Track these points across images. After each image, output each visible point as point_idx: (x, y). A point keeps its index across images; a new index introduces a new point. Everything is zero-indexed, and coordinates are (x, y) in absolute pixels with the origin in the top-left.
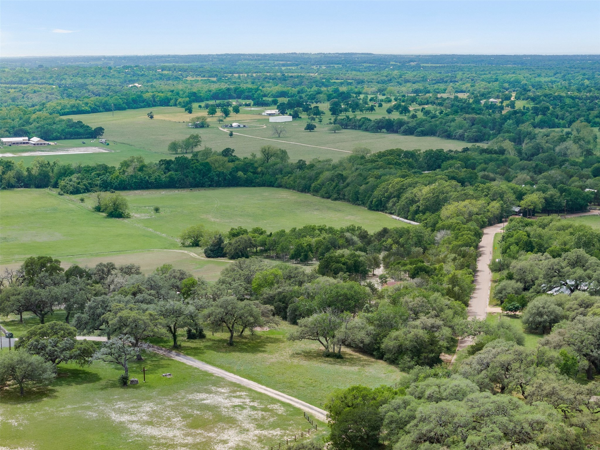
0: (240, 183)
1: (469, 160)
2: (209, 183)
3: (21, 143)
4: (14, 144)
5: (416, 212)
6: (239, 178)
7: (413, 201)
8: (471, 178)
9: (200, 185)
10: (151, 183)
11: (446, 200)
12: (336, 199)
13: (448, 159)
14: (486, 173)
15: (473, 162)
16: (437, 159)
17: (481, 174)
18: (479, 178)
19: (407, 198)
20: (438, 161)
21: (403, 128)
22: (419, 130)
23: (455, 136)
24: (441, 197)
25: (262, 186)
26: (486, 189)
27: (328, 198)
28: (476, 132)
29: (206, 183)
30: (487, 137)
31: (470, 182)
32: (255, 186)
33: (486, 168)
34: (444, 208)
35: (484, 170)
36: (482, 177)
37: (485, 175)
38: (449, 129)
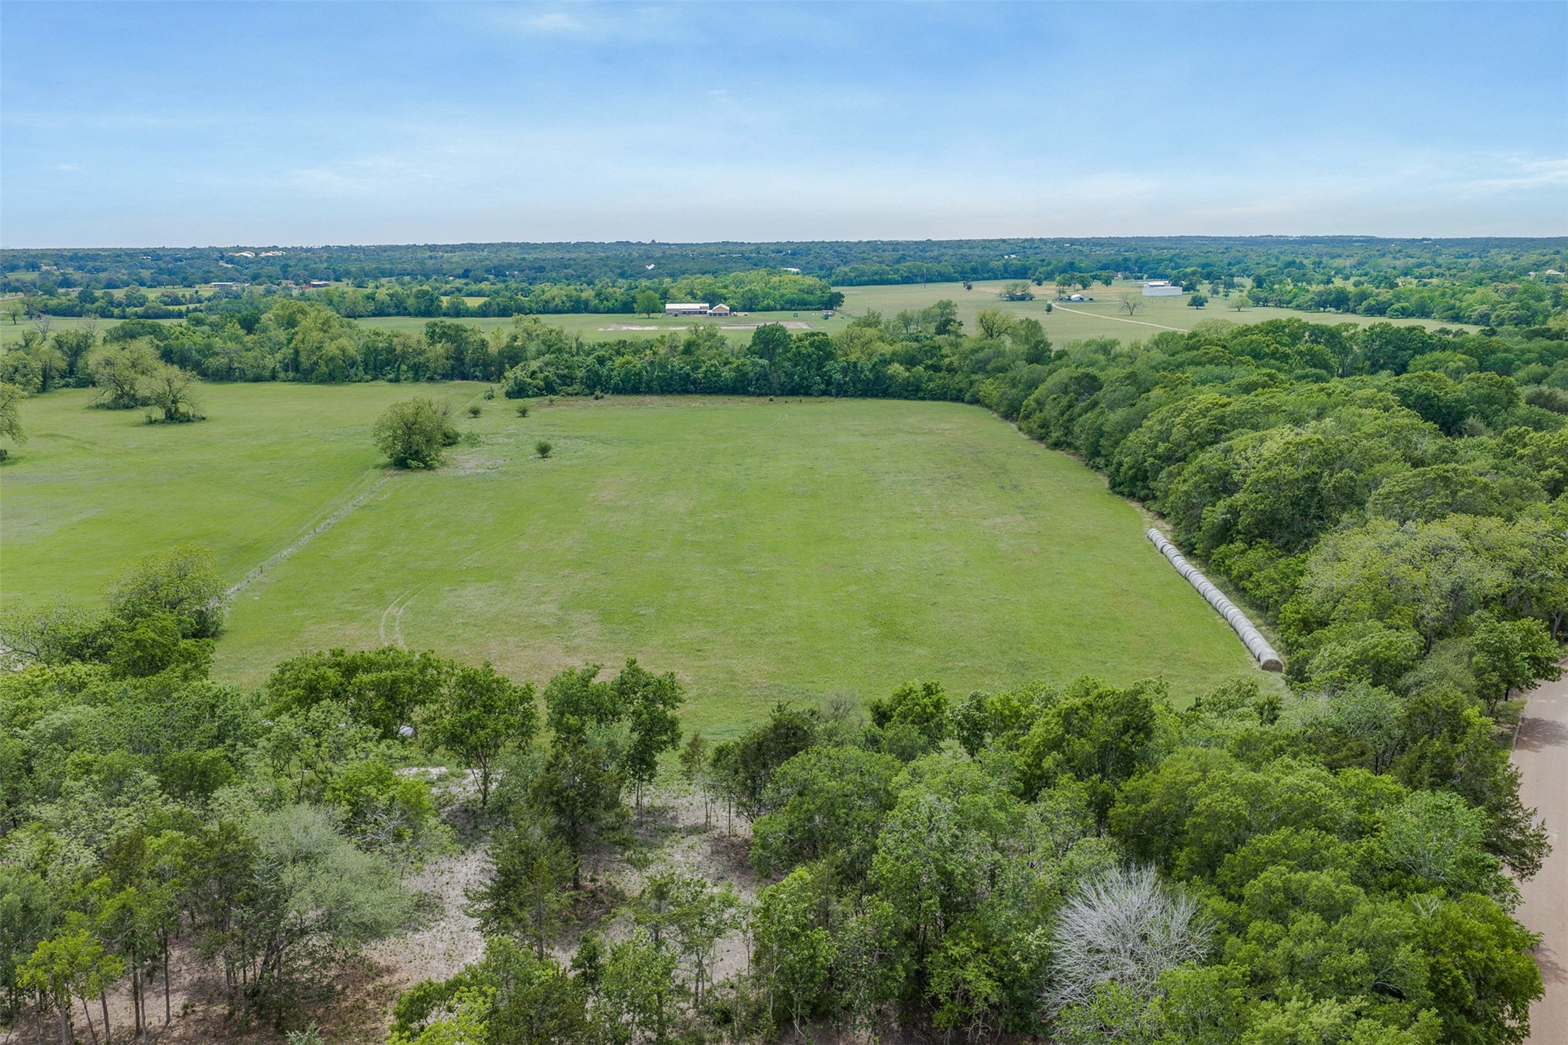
0: (890, 391)
1: (1493, 352)
2: (823, 387)
3: (695, 313)
4: (684, 313)
5: (1224, 533)
6: (892, 377)
7: (1223, 485)
8: (1489, 400)
9: (802, 391)
10: (694, 382)
11: (1352, 498)
12: (1056, 445)
13: (1433, 348)
14: (1544, 388)
15: (1503, 360)
16: (1400, 349)
17: (1526, 391)
18: (1522, 404)
19: (1202, 469)
20: (1400, 353)
21: (1364, 304)
22: (1396, 306)
23: (1470, 317)
24: (1328, 482)
25: (939, 399)
26: (1554, 452)
27: (1041, 439)
28: (1517, 309)
29: (815, 387)
30: (1541, 318)
31: (1485, 417)
32: (923, 399)
33: (1546, 375)
34: (1328, 541)
35: (1538, 380)
36: (1530, 402)
37: (1540, 395)
38: (1458, 304)
